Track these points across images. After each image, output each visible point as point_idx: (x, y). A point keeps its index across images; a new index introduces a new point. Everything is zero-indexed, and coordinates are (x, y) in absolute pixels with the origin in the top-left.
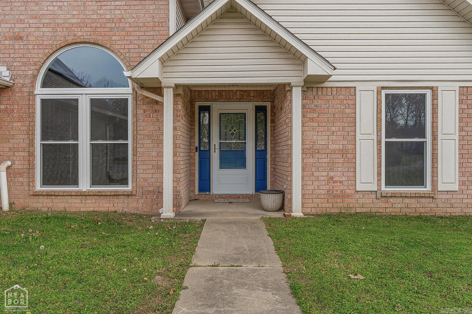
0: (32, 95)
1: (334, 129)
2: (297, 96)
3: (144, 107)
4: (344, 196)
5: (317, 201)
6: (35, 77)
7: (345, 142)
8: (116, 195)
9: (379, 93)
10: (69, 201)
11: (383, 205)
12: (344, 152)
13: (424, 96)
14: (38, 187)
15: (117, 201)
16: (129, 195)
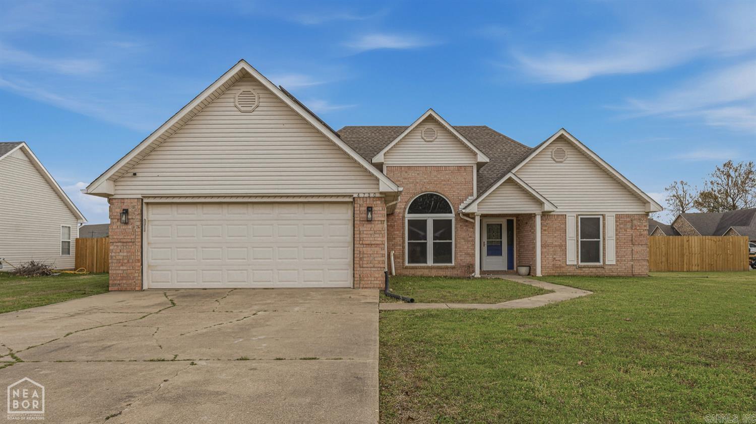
0: (404, 217)
1: (556, 235)
2: (538, 219)
3: (461, 224)
4: (561, 267)
5: (548, 270)
6: (405, 208)
7: (561, 241)
8: (447, 268)
9: (577, 217)
10: (423, 271)
11: (580, 271)
12: (560, 246)
13: (599, 218)
14: (407, 264)
15: (447, 271)
16: (453, 268)
